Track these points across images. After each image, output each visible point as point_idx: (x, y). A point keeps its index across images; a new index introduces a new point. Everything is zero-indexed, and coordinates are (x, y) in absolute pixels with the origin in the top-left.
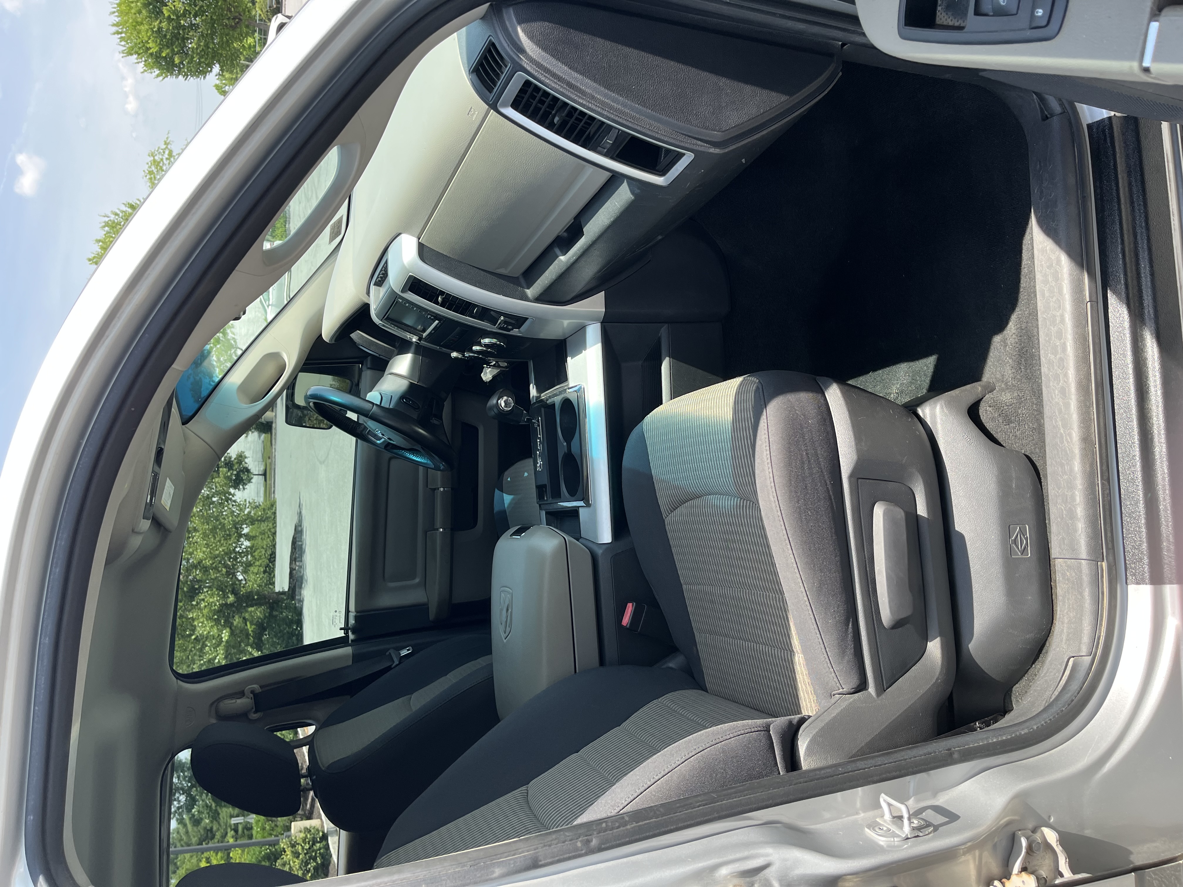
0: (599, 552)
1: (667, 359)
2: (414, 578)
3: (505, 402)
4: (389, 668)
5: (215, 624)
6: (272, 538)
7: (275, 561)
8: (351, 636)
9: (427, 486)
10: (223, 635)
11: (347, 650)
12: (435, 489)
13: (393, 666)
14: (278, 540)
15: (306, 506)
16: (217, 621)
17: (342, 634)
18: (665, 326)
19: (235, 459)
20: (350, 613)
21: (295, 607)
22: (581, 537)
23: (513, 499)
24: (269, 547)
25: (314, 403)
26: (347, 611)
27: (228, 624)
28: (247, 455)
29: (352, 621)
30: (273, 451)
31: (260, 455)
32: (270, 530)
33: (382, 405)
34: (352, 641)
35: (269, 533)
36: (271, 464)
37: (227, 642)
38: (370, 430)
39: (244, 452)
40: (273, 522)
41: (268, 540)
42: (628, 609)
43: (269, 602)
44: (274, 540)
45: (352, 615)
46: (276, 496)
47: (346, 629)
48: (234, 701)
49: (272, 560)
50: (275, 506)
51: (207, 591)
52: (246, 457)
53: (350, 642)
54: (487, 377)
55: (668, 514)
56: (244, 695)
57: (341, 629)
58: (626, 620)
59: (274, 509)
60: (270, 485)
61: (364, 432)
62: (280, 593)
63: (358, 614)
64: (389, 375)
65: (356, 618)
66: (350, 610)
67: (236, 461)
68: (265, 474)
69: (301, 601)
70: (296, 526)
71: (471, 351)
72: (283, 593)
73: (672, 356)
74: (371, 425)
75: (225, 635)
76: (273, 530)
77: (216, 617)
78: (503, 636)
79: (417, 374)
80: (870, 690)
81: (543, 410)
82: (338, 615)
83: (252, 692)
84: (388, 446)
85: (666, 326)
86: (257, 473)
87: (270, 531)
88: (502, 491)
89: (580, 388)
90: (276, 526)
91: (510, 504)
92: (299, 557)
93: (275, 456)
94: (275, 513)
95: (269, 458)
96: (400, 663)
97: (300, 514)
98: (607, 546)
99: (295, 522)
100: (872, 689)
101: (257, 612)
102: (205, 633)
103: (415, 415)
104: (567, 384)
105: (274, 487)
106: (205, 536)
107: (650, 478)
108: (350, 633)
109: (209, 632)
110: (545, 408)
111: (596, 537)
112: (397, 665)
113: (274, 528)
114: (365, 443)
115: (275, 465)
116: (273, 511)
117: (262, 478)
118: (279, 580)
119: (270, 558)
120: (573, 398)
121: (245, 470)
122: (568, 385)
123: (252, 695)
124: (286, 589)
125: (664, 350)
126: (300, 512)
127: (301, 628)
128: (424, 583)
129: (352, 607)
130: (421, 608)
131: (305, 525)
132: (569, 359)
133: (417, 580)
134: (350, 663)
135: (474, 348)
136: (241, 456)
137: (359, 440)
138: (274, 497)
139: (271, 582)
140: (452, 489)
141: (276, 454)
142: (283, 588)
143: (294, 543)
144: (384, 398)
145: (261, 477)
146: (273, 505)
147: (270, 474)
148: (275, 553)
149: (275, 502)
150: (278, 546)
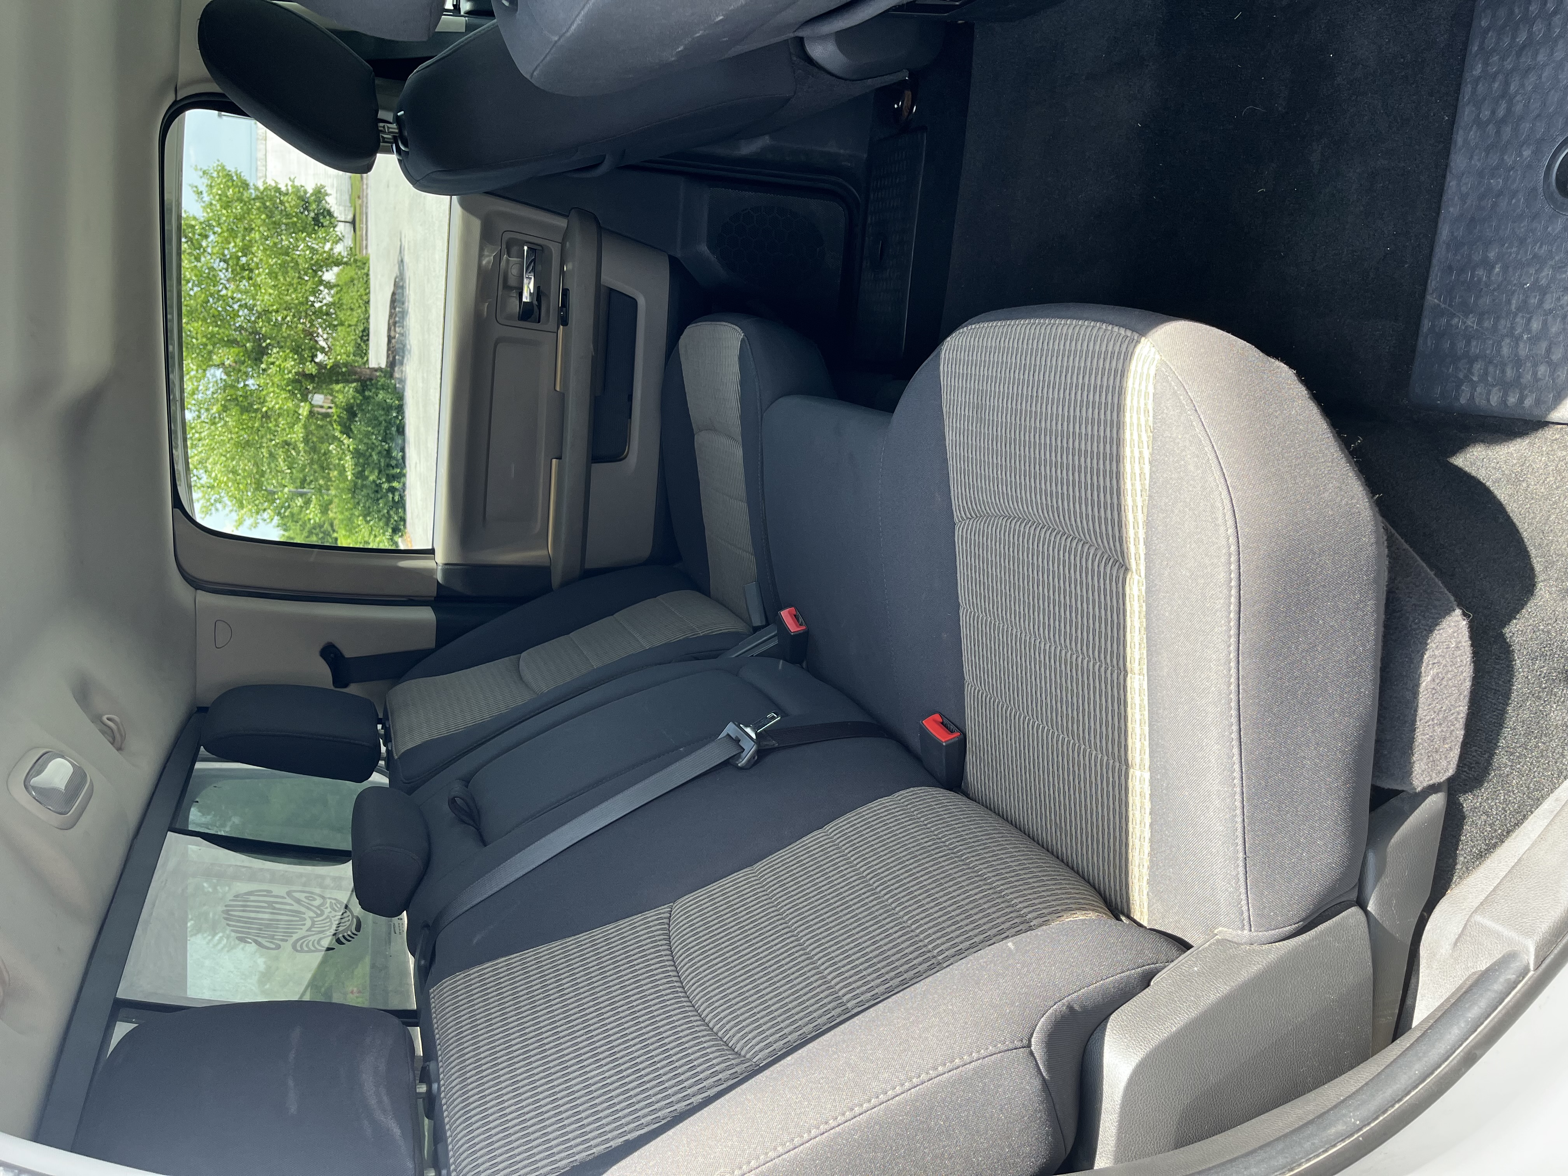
7: (368, 340)
14: (372, 311)
15: (409, 249)
16: (292, 393)
19: (312, 195)
21: (395, 387)
24: (361, 320)
28: (329, 192)
30: (365, 187)
31: (346, 197)
32: (361, 296)
35: (360, 301)
36: (361, 206)
39: (324, 187)
40: (366, 286)
41: (359, 311)
43: (360, 380)
44: (366, 311)
46: (369, 252)
49: (365, 338)
50: (367, 263)
51: (278, 352)
52: (327, 195)
59: (366, 268)
60: (362, 236)
62: (376, 370)
67: (313, 198)
68: (353, 223)
69: (402, 381)
70: (396, 281)
72: (380, 369)
76: (365, 298)
77: (290, 388)
86: (343, 219)
87: (361, 299)
90: (369, 293)
93: (367, 194)
94: (367, 275)
95: (359, 197)
99: (395, 275)
101: (346, 393)
102: (277, 407)
105: (367, 240)
106: (272, 275)
109: (282, 407)
113: (366, 294)
115: (367, 208)
116: (366, 271)
117: (349, 227)
118: (374, 358)
119: (363, 336)
121: (325, 213)
124: (383, 365)
126: (402, 261)
127: (403, 418)
131: (409, 274)
136: (320, 192)
138: (367, 253)
139: (364, 358)
141: (369, 191)
142: (379, 363)
143: (393, 300)
145: (348, 224)
146: (365, 262)
147: (361, 220)
148: (368, 329)
149: (368, 259)
150: (371, 320)
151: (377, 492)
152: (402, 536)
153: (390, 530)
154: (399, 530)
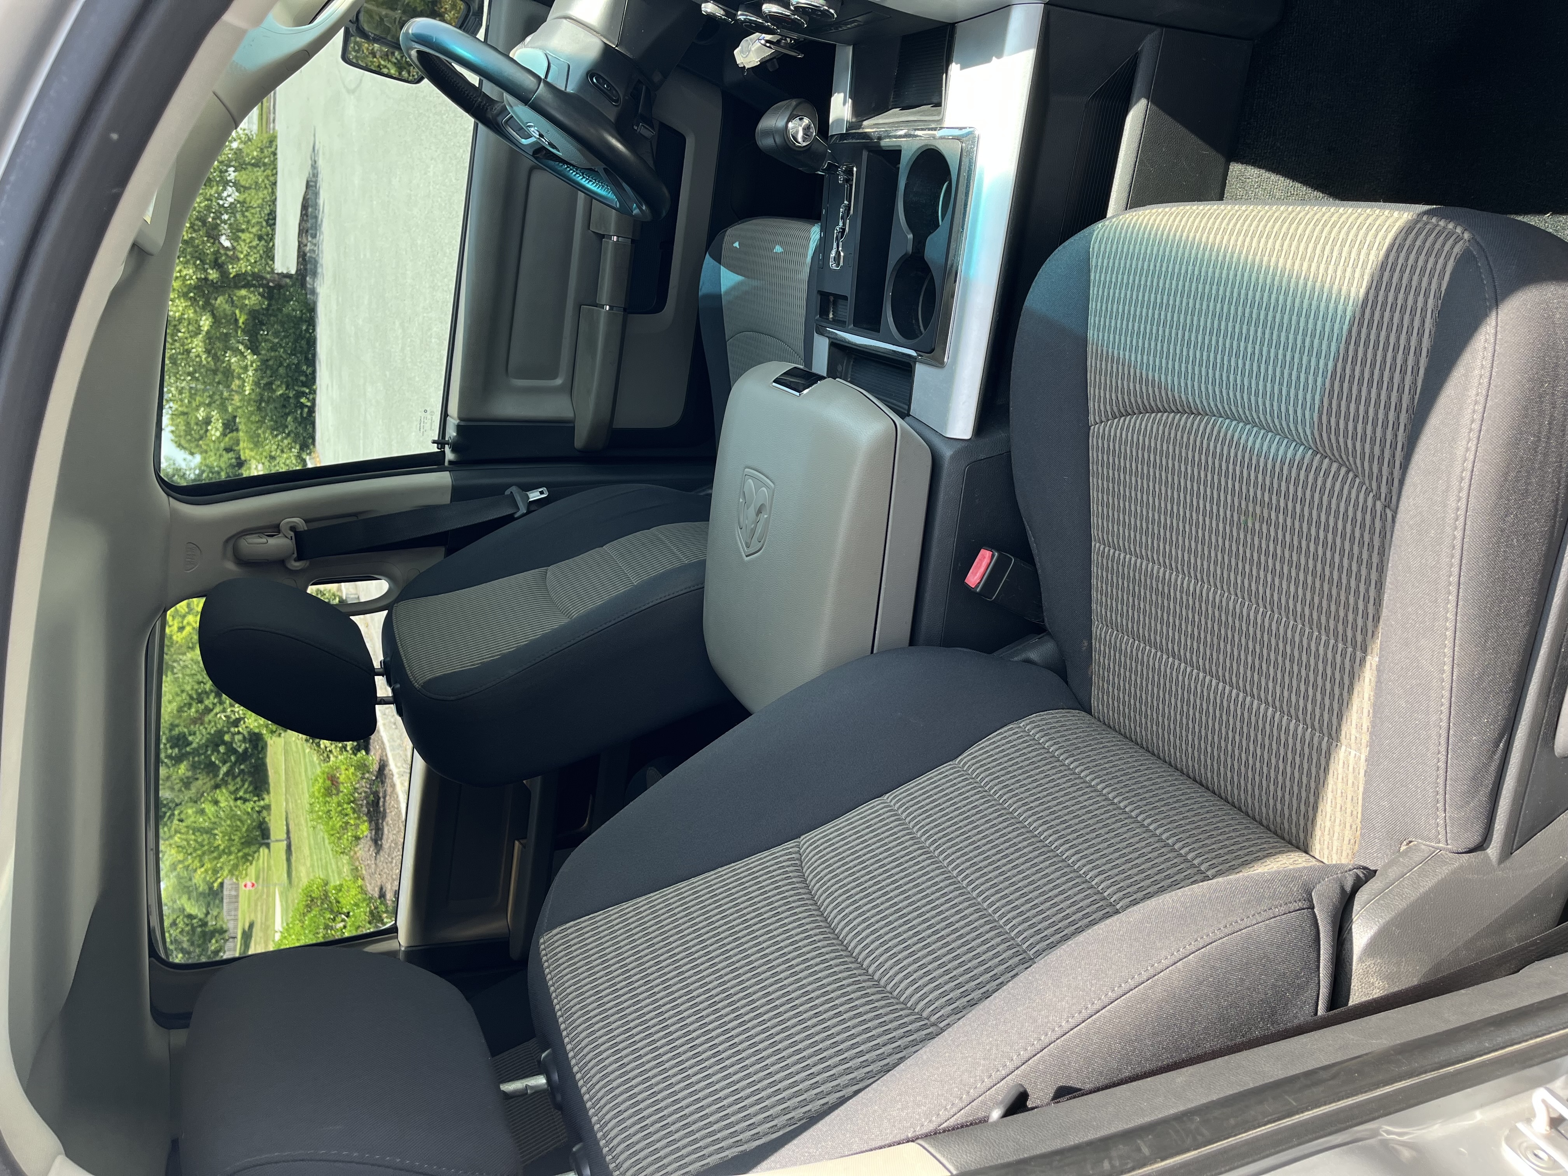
0: (947, 453)
1: (1143, 103)
2: (555, 377)
3: (804, 129)
4: (510, 519)
5: (192, 305)
6: (270, 190)
7: (274, 224)
8: (449, 455)
9: (589, 229)
10: (202, 323)
11: (443, 478)
12: (603, 236)
13: (516, 516)
14: (279, 193)
15: (324, 154)
16: (194, 300)
17: (434, 448)
18: (1155, 32)
20: (448, 418)
22: (909, 415)
23: (740, 284)
24: (267, 202)
25: (419, 52)
26: (445, 415)
27: (208, 307)
29: (451, 433)
32: (267, 177)
33: (549, 80)
34: (450, 462)
35: (266, 182)
37: (208, 332)
38: (512, 117)
40: (272, 167)
41: (265, 192)
42: (981, 561)
43: (267, 286)
44: (273, 193)
45: (453, 422)
46: (277, 128)
47: (441, 442)
48: (264, 540)
49: (271, 222)
50: (274, 143)
53: (446, 464)
54: (748, 60)
55: (1104, 419)
56: (279, 532)
57: (434, 442)
58: (975, 577)
59: (273, 146)
60: (269, 108)
61: (499, 119)
62: (283, 275)
63: (462, 423)
64: (564, 21)
65: (459, 428)
66: (449, 412)
70: (308, 182)
71: (758, 11)
72: (288, 276)
73: (1157, 99)
74: (520, 112)
75: (206, 323)
76: (272, 179)
77: (192, 295)
78: (743, 550)
79: (618, 30)
80: (1489, 851)
81: (865, 154)
82: (429, 417)
83: (293, 528)
84: (541, 153)
85: (1157, 31)
87: (268, 180)
88: (720, 263)
89: (971, 133)
90: (276, 174)
91: (733, 288)
92: (311, 229)
94: (275, 154)
96: (529, 512)
97: (314, 166)
98: (961, 443)
100: (1493, 851)
101: (251, 298)
102: (177, 314)
103: (611, 113)
104: (936, 118)
105: (274, 113)
107: (1082, 342)
108: (447, 449)
109: (183, 314)
110: (869, 151)
111: (945, 424)
112: (523, 515)
113: (273, 175)
114: (492, 135)
116: (273, 149)
118: (280, 254)
119: (268, 219)
120: (950, 151)
122: (940, 121)
123: (292, 534)
124: (293, 272)
125: (1139, 84)
127: (314, 330)
128: (570, 388)
129: (453, 409)
130: (564, 428)
132: (954, 68)
133: (559, 381)
134: (446, 499)
135: (767, 8)
137: (480, 125)
138: (274, 129)
139: (269, 254)
140: (633, 241)
142: (288, 268)
143: (305, 207)
144: (552, 66)
146: (272, 140)
148: (275, 212)
149: (276, 137)
150: (279, 203)
151: (284, 406)
152: (310, 454)
153: (298, 447)
154: (308, 447)
